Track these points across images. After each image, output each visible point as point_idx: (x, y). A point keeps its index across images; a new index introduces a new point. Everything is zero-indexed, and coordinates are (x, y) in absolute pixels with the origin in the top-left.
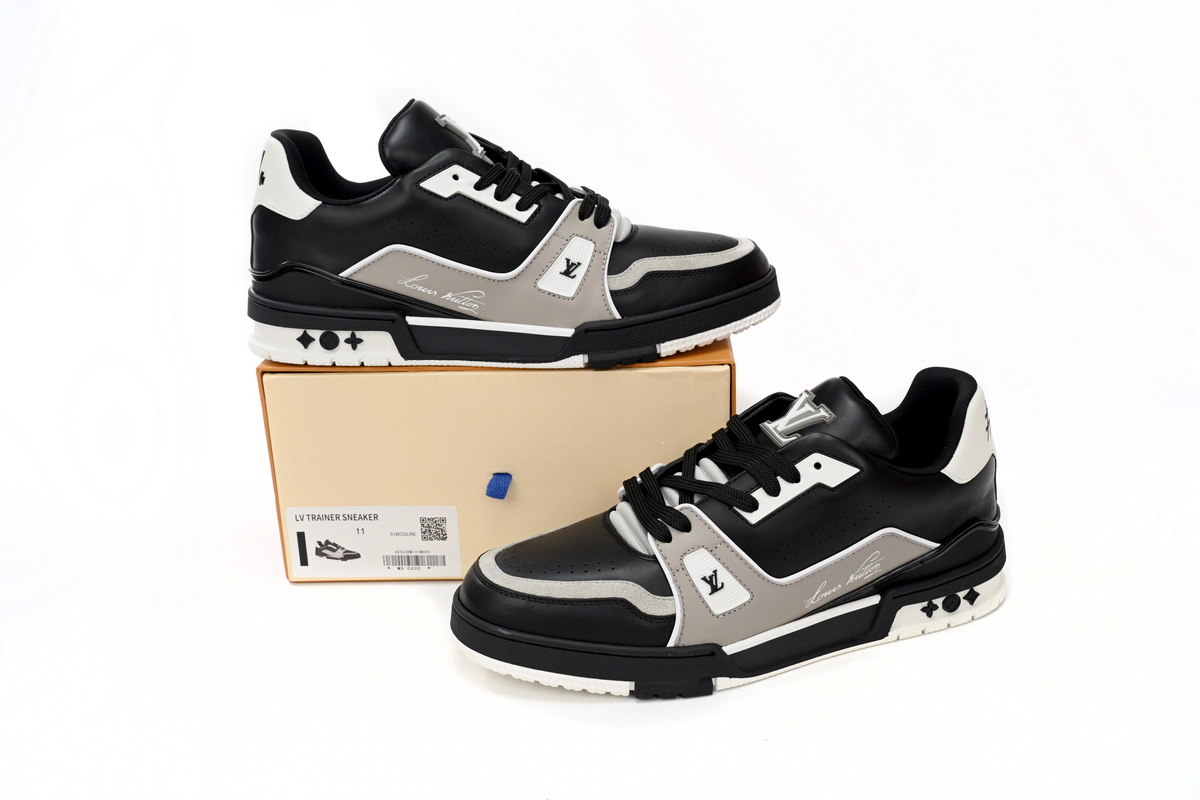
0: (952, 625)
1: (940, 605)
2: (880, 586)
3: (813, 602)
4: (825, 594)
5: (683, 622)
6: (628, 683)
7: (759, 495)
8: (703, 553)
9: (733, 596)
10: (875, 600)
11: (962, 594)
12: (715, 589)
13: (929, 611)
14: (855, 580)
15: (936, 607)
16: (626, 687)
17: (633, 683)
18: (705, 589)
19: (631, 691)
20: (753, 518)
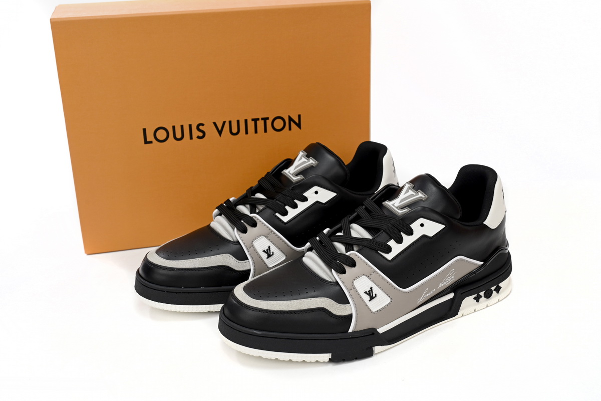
0: (489, 305)
1: (483, 295)
2: (454, 288)
3: (421, 300)
4: (427, 295)
5: (357, 317)
6: (328, 354)
7: (392, 243)
8: (364, 278)
9: (382, 300)
10: (451, 295)
11: (493, 288)
12: (372, 298)
13: (477, 299)
14: (442, 286)
15: (481, 297)
16: (327, 356)
17: (331, 354)
18: (366, 298)
19: (330, 359)
20: (390, 256)
